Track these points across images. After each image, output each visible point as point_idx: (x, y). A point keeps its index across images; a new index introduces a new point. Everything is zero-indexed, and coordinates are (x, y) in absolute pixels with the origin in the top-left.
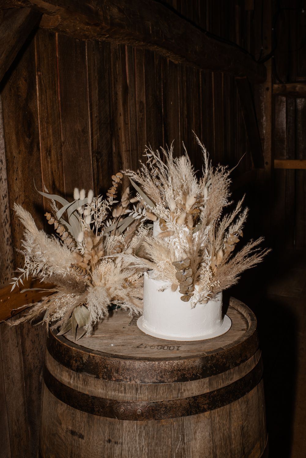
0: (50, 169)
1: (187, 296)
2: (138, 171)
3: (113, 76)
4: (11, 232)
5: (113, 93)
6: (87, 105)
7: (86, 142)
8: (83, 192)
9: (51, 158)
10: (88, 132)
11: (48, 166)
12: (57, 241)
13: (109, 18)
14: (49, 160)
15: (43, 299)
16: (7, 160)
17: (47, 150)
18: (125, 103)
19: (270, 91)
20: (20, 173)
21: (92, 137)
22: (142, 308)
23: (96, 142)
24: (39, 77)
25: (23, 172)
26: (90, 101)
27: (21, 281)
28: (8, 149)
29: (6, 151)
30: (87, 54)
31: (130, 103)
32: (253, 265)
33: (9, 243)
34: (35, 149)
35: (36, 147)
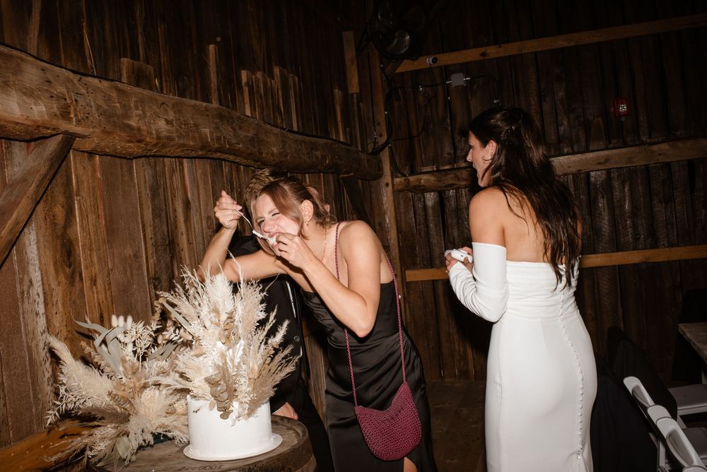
0: (96, 301)
1: (225, 413)
2: (172, 292)
3: (169, 192)
4: (53, 371)
5: (171, 210)
6: (139, 227)
7: (140, 267)
8: (122, 318)
9: (96, 288)
10: (141, 257)
11: (94, 297)
12: (96, 371)
13: (154, 132)
14: (94, 290)
15: (83, 433)
16: (44, 293)
17: (91, 279)
18: (187, 220)
19: (390, 186)
20: (60, 305)
21: (147, 262)
22: (188, 434)
23: (153, 267)
24: (79, 203)
25: (63, 304)
26: (143, 222)
27: (57, 414)
28: (45, 281)
29: (43, 284)
30: (135, 171)
31: (195, 219)
32: (287, 375)
33: (50, 383)
34: (77, 278)
35: (78, 277)
